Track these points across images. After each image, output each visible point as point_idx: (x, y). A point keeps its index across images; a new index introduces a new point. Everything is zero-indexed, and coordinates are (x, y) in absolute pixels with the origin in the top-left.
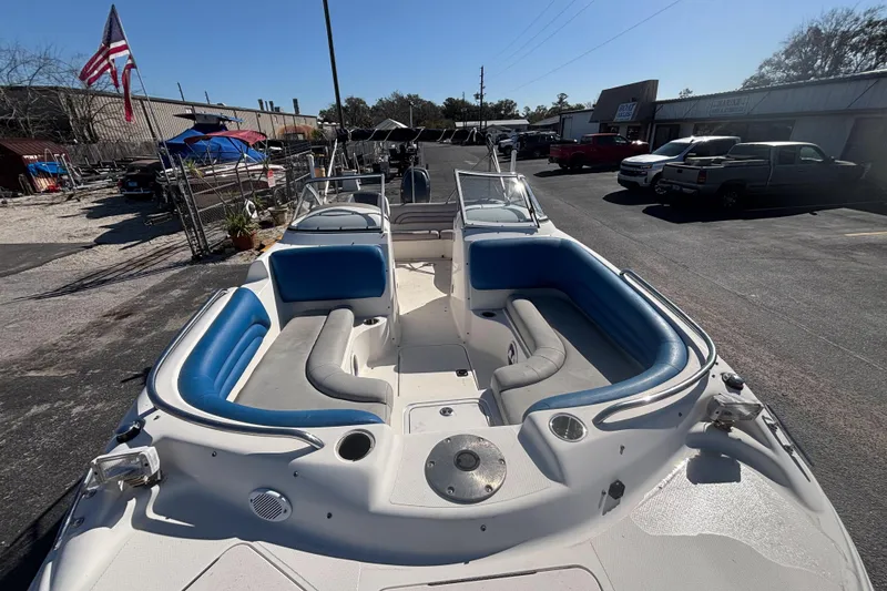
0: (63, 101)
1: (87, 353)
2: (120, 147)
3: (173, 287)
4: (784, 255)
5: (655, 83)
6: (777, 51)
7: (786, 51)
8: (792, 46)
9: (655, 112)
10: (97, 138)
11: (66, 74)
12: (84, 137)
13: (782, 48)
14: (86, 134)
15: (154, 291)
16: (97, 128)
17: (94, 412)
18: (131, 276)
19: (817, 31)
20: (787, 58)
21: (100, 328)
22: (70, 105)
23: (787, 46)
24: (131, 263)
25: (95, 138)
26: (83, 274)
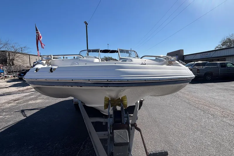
0: (7, 54)
1: (4, 107)
2: (20, 67)
3: (32, 95)
4: (226, 89)
5: (183, 50)
6: (219, 44)
7: (222, 44)
8: (223, 43)
9: (184, 58)
10: (14, 64)
11: (11, 48)
12: (10, 64)
13: (220, 44)
14: (11, 63)
15: (26, 96)
16: (15, 62)
17: (5, 117)
18: (19, 93)
19: (229, 39)
20: (223, 46)
21: (9, 103)
22: (9, 55)
23: (222, 43)
24: (19, 91)
25: (13, 64)
26: (4, 93)
